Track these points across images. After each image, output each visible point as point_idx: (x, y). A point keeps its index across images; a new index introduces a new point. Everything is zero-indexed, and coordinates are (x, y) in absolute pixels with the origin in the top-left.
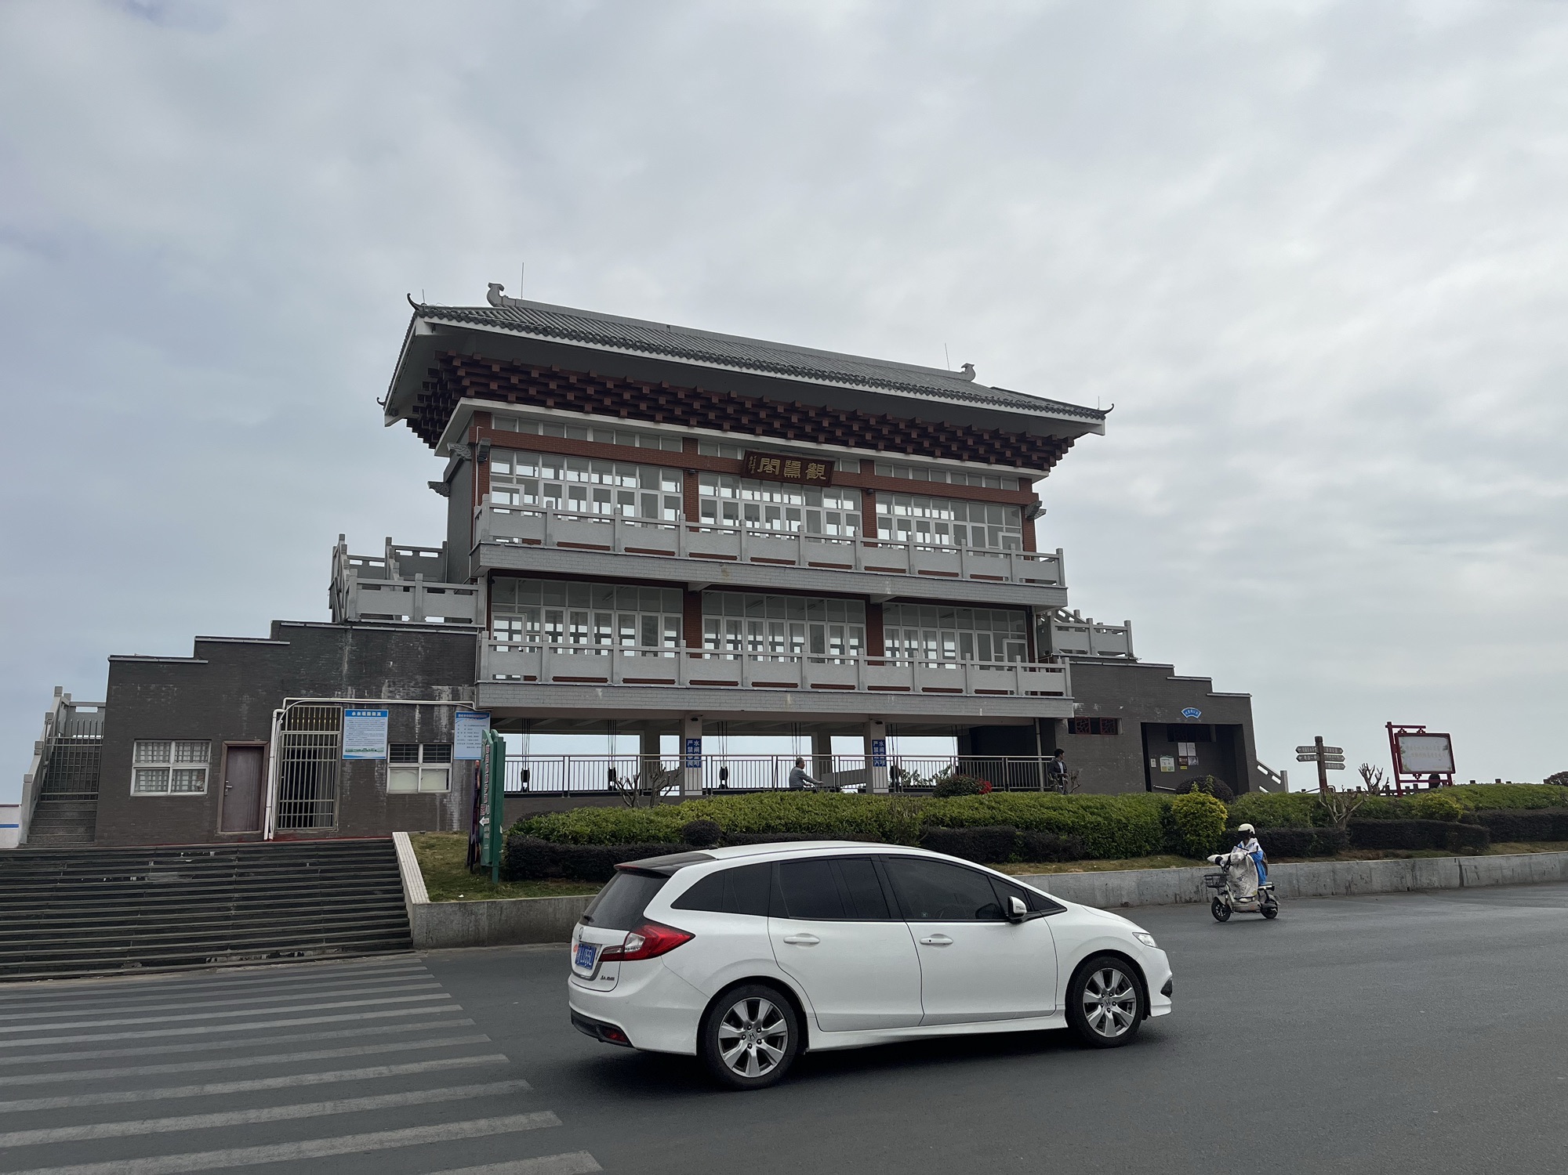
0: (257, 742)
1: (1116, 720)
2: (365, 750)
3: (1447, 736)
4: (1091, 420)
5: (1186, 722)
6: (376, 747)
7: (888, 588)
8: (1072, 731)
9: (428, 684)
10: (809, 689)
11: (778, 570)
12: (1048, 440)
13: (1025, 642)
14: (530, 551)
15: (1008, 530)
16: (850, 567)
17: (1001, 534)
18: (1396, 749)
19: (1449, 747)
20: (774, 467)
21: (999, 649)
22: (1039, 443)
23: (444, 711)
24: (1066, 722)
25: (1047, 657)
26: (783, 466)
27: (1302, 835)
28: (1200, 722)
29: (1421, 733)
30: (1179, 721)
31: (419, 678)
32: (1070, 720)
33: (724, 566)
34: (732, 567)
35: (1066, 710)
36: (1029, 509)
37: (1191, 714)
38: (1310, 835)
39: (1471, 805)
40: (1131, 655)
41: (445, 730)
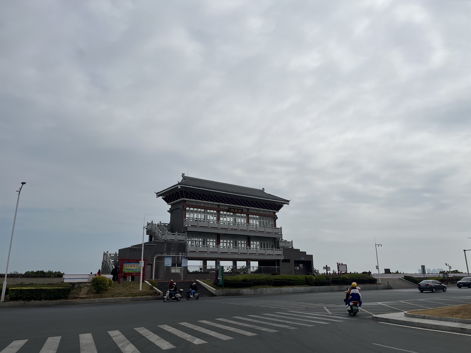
0: (152, 263)
1: (290, 260)
2: (168, 265)
3: (346, 265)
4: (287, 202)
5: (302, 260)
6: (170, 264)
7: (253, 234)
8: (282, 262)
9: (178, 252)
10: (240, 254)
11: (235, 231)
12: (279, 205)
13: (274, 244)
14: (195, 228)
15: (272, 222)
16: (246, 230)
17: (270, 223)
18: (338, 267)
19: (346, 267)
20: (233, 210)
21: (270, 246)
22: (278, 206)
23: (181, 257)
24: (281, 260)
25: (278, 247)
26: (234, 210)
27: (325, 282)
28: (304, 260)
29: (342, 265)
30: (300, 260)
31: (177, 251)
32: (282, 260)
33: (226, 230)
34: (227, 230)
35: (282, 258)
36: (275, 218)
37: (303, 259)
38: (327, 282)
39: (349, 277)
40: (293, 247)
41: (181, 261)
